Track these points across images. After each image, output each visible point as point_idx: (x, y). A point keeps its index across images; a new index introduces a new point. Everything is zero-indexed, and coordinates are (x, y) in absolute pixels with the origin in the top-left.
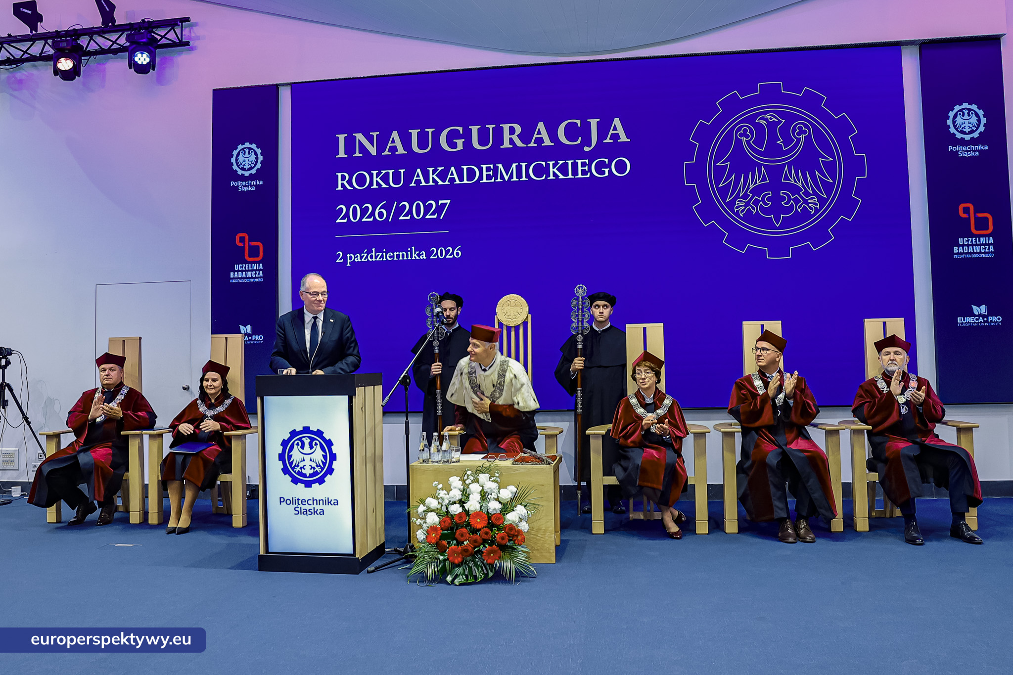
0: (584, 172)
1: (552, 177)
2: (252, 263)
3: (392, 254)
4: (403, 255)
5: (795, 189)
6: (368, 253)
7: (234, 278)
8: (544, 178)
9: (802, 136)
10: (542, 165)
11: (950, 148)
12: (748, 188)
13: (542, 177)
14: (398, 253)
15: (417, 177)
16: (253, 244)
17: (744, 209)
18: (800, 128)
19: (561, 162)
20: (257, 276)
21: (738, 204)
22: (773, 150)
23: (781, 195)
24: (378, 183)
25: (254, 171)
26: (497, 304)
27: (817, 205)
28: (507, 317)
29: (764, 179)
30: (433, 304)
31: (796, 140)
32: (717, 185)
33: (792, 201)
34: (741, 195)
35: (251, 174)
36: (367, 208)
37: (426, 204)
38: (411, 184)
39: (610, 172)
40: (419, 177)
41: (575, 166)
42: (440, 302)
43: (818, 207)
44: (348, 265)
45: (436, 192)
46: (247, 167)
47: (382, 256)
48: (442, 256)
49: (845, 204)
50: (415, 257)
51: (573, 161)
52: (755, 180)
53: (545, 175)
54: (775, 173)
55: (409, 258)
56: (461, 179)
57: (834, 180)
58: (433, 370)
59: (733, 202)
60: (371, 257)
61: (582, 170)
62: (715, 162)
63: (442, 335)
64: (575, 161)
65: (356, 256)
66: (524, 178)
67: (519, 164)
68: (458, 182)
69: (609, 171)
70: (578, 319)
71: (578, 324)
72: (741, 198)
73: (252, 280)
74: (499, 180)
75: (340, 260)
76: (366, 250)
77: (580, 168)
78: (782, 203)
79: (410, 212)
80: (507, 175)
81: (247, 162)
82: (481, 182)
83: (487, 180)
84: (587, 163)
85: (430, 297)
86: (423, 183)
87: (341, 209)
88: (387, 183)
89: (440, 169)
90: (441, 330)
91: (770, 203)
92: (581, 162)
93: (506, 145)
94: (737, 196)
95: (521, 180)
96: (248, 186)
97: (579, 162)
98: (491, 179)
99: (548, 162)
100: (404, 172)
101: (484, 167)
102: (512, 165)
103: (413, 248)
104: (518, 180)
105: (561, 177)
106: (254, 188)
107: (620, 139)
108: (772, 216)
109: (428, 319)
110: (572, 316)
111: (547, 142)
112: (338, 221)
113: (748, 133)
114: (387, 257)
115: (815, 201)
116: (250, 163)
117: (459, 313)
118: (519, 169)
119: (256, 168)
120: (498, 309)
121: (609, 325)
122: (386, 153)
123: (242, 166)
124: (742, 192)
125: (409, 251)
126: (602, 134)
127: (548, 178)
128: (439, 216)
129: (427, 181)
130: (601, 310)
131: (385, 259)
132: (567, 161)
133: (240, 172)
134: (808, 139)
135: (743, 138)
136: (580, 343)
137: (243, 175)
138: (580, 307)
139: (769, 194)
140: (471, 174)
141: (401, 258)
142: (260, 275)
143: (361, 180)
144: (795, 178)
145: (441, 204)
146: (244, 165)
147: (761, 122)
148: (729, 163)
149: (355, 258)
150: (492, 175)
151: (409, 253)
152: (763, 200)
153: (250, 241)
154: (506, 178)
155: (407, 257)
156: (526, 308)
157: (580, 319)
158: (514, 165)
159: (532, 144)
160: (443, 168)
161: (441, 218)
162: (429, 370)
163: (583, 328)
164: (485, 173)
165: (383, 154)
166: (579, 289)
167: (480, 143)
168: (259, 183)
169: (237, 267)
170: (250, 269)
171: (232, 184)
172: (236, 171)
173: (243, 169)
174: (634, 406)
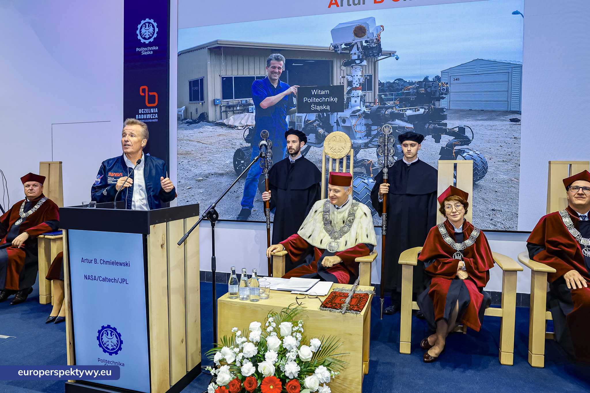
2: (150, 108)
16: (151, 94)
20: (154, 117)
25: (152, 40)
26: (324, 140)
28: (332, 150)
35: (150, 42)
46: (147, 37)
58: (263, 198)
71: (384, 159)
73: (151, 121)
81: (147, 33)
96: (148, 51)
106: (152, 53)
116: (149, 34)
119: (153, 37)
120: (325, 145)
121: (417, 159)
123: (144, 36)
130: (410, 148)
133: (143, 41)
137: (144, 43)
142: (156, 116)
153: (149, 91)
156: (349, 143)
168: (154, 48)
169: (140, 111)
170: (149, 112)
171: (137, 50)
172: (140, 40)
173: (145, 38)
174: (443, 235)
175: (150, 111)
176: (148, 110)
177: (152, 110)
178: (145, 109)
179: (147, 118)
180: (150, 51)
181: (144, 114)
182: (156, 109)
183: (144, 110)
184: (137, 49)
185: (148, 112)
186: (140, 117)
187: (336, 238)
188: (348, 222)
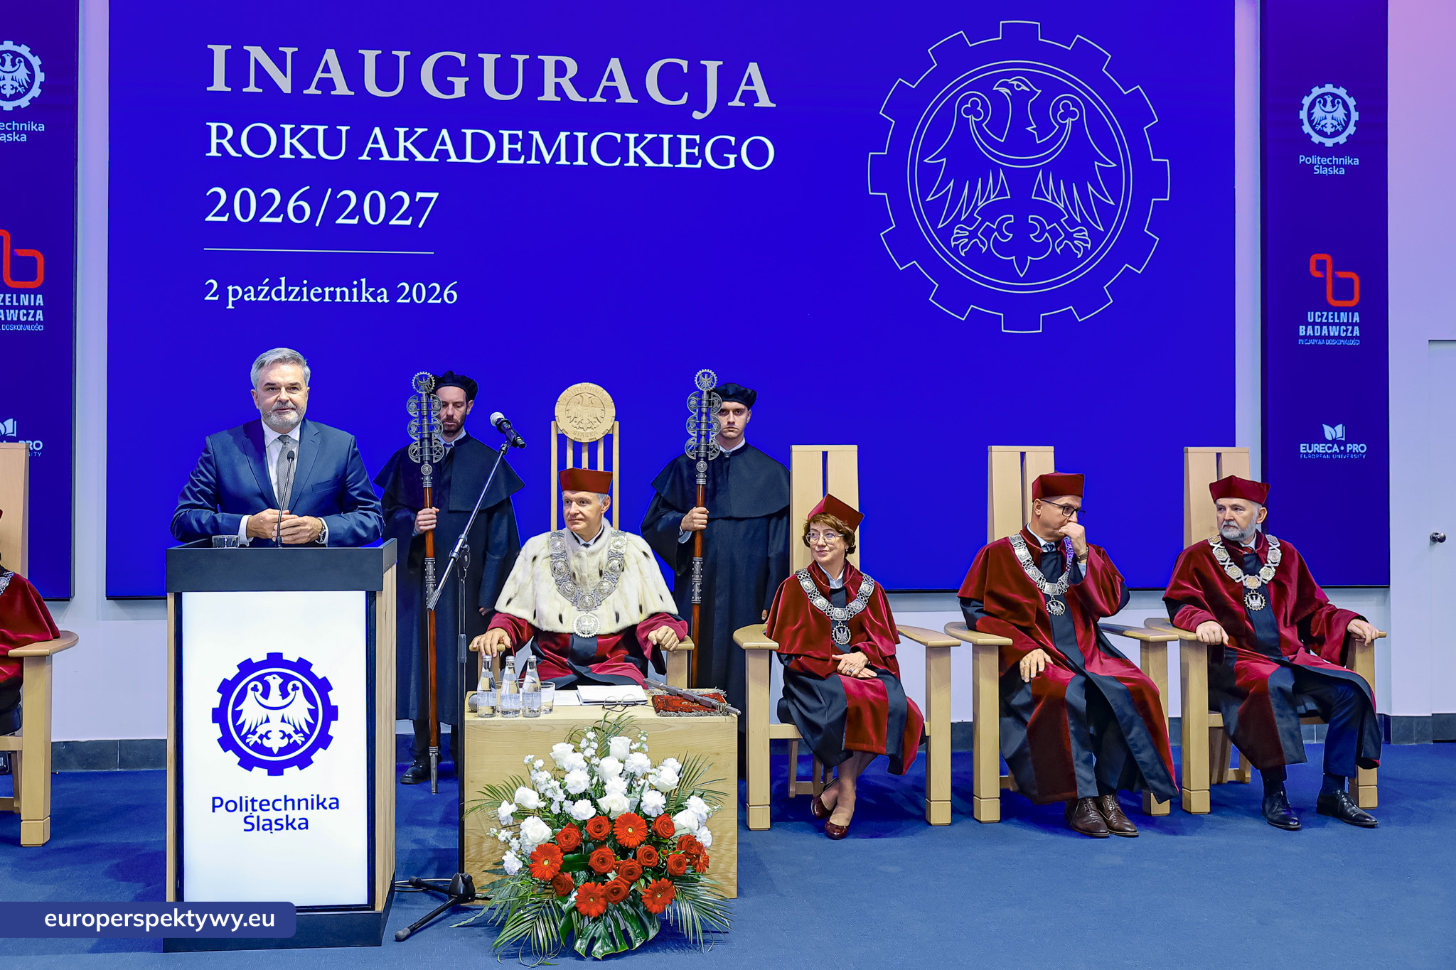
0: (691, 159)
1: (632, 163)
2: (18, 291)
3: (320, 291)
4: (342, 294)
5: (1052, 214)
6: (271, 287)
8: (617, 163)
9: (1069, 121)
10: (615, 138)
11: (1302, 158)
12: (976, 206)
13: (615, 161)
14: (332, 289)
15: (373, 143)
16: (22, 252)
17: (968, 243)
18: (1066, 106)
19: (650, 136)
20: (30, 319)
21: (957, 233)
22: (1019, 143)
23: (1030, 222)
24: (293, 148)
25: (26, 102)
26: (556, 400)
27: (1088, 243)
28: (575, 424)
29: (1002, 192)
30: (421, 395)
31: (1058, 127)
32: (924, 197)
33: (1046, 234)
34: (963, 218)
35: (17, 108)
36: (272, 197)
37: (391, 198)
38: (362, 155)
39: (739, 160)
40: (378, 143)
41: (675, 145)
42: (434, 392)
43: (1089, 246)
44: (230, 306)
45: (410, 175)
47: (300, 293)
48: (419, 298)
49: (1131, 246)
50: (366, 298)
51: (672, 136)
52: (988, 193)
53: (619, 159)
54: (1021, 181)
55: (355, 300)
56: (461, 153)
57: (1117, 202)
58: (420, 523)
59: (949, 230)
60: (278, 294)
61: (687, 153)
62: (922, 157)
63: (438, 454)
64: (675, 136)
65: (246, 290)
66: (580, 161)
67: (572, 133)
68: (453, 158)
69: (735, 158)
70: (699, 432)
71: (698, 441)
72: (964, 222)
73: (20, 328)
74: (533, 161)
75: (213, 295)
76: (267, 280)
77: (684, 151)
78: (1031, 235)
79: (358, 210)
80: (549, 153)
82: (498, 162)
83: (510, 159)
84: (698, 142)
85: (416, 380)
86: (386, 157)
87: (217, 196)
88: (312, 149)
89: (420, 131)
90: (435, 444)
91: (1011, 235)
92: (687, 139)
93: (549, 95)
94: (957, 220)
95: (574, 163)
97: (684, 138)
98: (519, 159)
99: (626, 135)
100: (347, 131)
101: (506, 134)
102: (559, 134)
103: (363, 280)
104: (569, 163)
105: (650, 163)
106: (24, 138)
107: (758, 101)
108: (1014, 257)
109: (412, 423)
110: (689, 425)
111: (626, 97)
112: (210, 218)
113: (979, 108)
114: (311, 295)
115: (1084, 235)
116: (15, 85)
117: (469, 410)
118: (572, 142)
119: (31, 95)
120: (559, 409)
121: (743, 443)
122: (312, 90)
124: (965, 213)
125: (355, 286)
126: (726, 90)
127: (626, 165)
128: (416, 222)
129: (393, 151)
130: (732, 417)
131: (305, 299)
132: (660, 136)
134: (1077, 126)
135: (970, 117)
136: (702, 476)
138: (704, 410)
139: (1010, 219)
140: (480, 146)
141: (338, 300)
142: (37, 318)
143: (259, 141)
144: (1054, 194)
145: (421, 198)
147: (1002, 91)
148: (945, 159)
149: (244, 293)
150: (519, 150)
151: (355, 290)
152: (999, 229)
153: (13, 247)
154: (548, 158)
155: (351, 297)
156: (612, 411)
157: (703, 433)
158: (563, 136)
159: (598, 98)
160: (426, 130)
161: (420, 226)
162: (411, 523)
163: (708, 448)
164: (506, 146)
165: (305, 92)
166: (704, 377)
167: (500, 88)
168: (32, 127)
170: (15, 304)
174: (809, 593)
175: (18, 302)
176: (10, 297)
177: (25, 300)
179: (9, 320)
180: (19, 133)
182: (39, 296)
185: (10, 302)
187: (588, 608)
188: (610, 572)
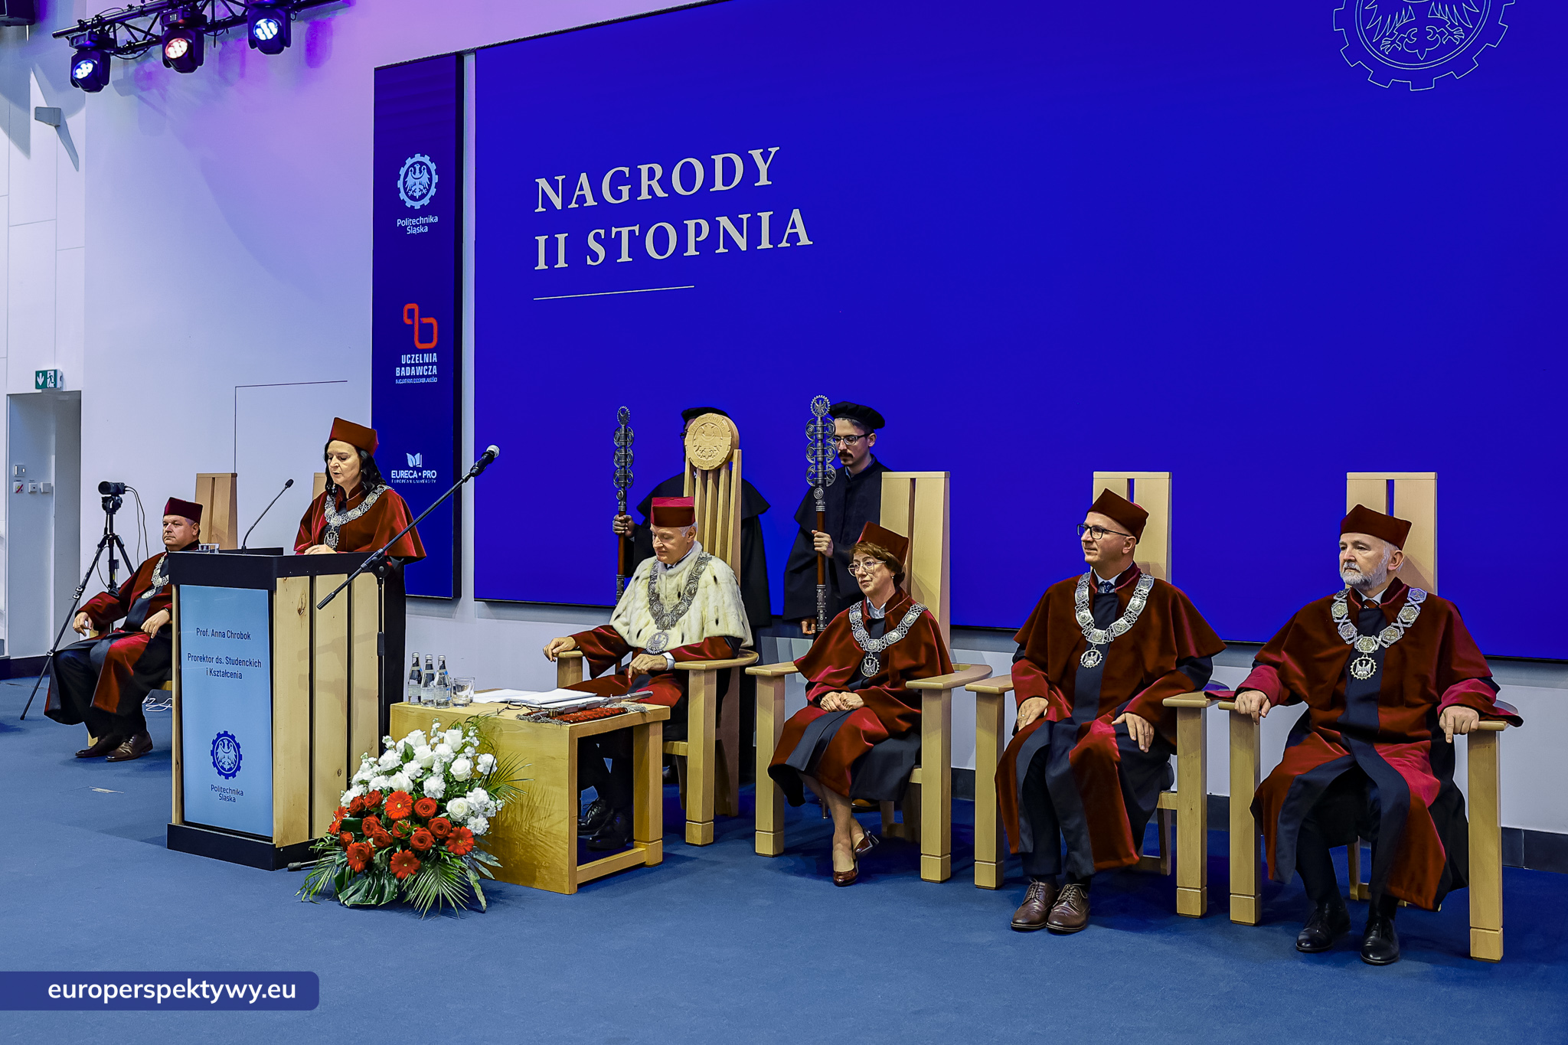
2: (423, 352)
7: (401, 377)
16: (425, 320)
20: (430, 373)
25: (426, 201)
28: (698, 453)
30: (622, 428)
35: (423, 206)
46: (417, 194)
71: (816, 468)
73: (423, 380)
81: (418, 186)
85: (619, 414)
96: (419, 226)
116: (422, 188)
119: (429, 196)
123: (411, 192)
133: (409, 203)
137: (412, 207)
142: (434, 371)
146: (414, 191)
153: (420, 316)
156: (731, 435)
157: (820, 459)
168: (433, 219)
169: (405, 359)
170: (421, 362)
171: (398, 224)
172: (404, 202)
173: (413, 198)
174: (854, 624)
175: (423, 360)
176: (419, 357)
177: (427, 358)
178: (413, 356)
179: (418, 374)
180: (423, 225)
181: (411, 365)
182: (435, 354)
183: (411, 357)
184: (399, 222)
185: (419, 360)
186: (403, 373)
187: (665, 627)
188: (686, 593)
